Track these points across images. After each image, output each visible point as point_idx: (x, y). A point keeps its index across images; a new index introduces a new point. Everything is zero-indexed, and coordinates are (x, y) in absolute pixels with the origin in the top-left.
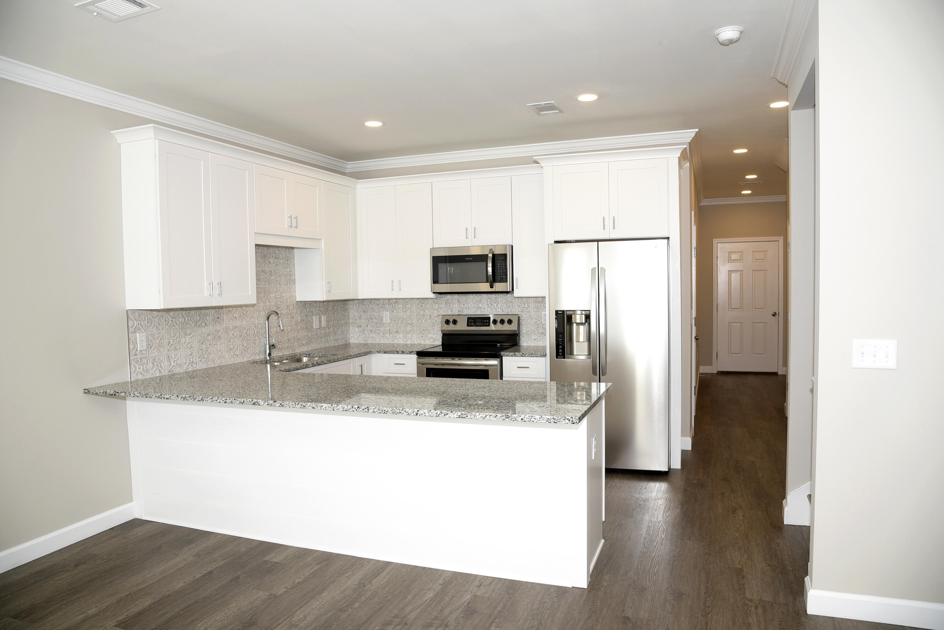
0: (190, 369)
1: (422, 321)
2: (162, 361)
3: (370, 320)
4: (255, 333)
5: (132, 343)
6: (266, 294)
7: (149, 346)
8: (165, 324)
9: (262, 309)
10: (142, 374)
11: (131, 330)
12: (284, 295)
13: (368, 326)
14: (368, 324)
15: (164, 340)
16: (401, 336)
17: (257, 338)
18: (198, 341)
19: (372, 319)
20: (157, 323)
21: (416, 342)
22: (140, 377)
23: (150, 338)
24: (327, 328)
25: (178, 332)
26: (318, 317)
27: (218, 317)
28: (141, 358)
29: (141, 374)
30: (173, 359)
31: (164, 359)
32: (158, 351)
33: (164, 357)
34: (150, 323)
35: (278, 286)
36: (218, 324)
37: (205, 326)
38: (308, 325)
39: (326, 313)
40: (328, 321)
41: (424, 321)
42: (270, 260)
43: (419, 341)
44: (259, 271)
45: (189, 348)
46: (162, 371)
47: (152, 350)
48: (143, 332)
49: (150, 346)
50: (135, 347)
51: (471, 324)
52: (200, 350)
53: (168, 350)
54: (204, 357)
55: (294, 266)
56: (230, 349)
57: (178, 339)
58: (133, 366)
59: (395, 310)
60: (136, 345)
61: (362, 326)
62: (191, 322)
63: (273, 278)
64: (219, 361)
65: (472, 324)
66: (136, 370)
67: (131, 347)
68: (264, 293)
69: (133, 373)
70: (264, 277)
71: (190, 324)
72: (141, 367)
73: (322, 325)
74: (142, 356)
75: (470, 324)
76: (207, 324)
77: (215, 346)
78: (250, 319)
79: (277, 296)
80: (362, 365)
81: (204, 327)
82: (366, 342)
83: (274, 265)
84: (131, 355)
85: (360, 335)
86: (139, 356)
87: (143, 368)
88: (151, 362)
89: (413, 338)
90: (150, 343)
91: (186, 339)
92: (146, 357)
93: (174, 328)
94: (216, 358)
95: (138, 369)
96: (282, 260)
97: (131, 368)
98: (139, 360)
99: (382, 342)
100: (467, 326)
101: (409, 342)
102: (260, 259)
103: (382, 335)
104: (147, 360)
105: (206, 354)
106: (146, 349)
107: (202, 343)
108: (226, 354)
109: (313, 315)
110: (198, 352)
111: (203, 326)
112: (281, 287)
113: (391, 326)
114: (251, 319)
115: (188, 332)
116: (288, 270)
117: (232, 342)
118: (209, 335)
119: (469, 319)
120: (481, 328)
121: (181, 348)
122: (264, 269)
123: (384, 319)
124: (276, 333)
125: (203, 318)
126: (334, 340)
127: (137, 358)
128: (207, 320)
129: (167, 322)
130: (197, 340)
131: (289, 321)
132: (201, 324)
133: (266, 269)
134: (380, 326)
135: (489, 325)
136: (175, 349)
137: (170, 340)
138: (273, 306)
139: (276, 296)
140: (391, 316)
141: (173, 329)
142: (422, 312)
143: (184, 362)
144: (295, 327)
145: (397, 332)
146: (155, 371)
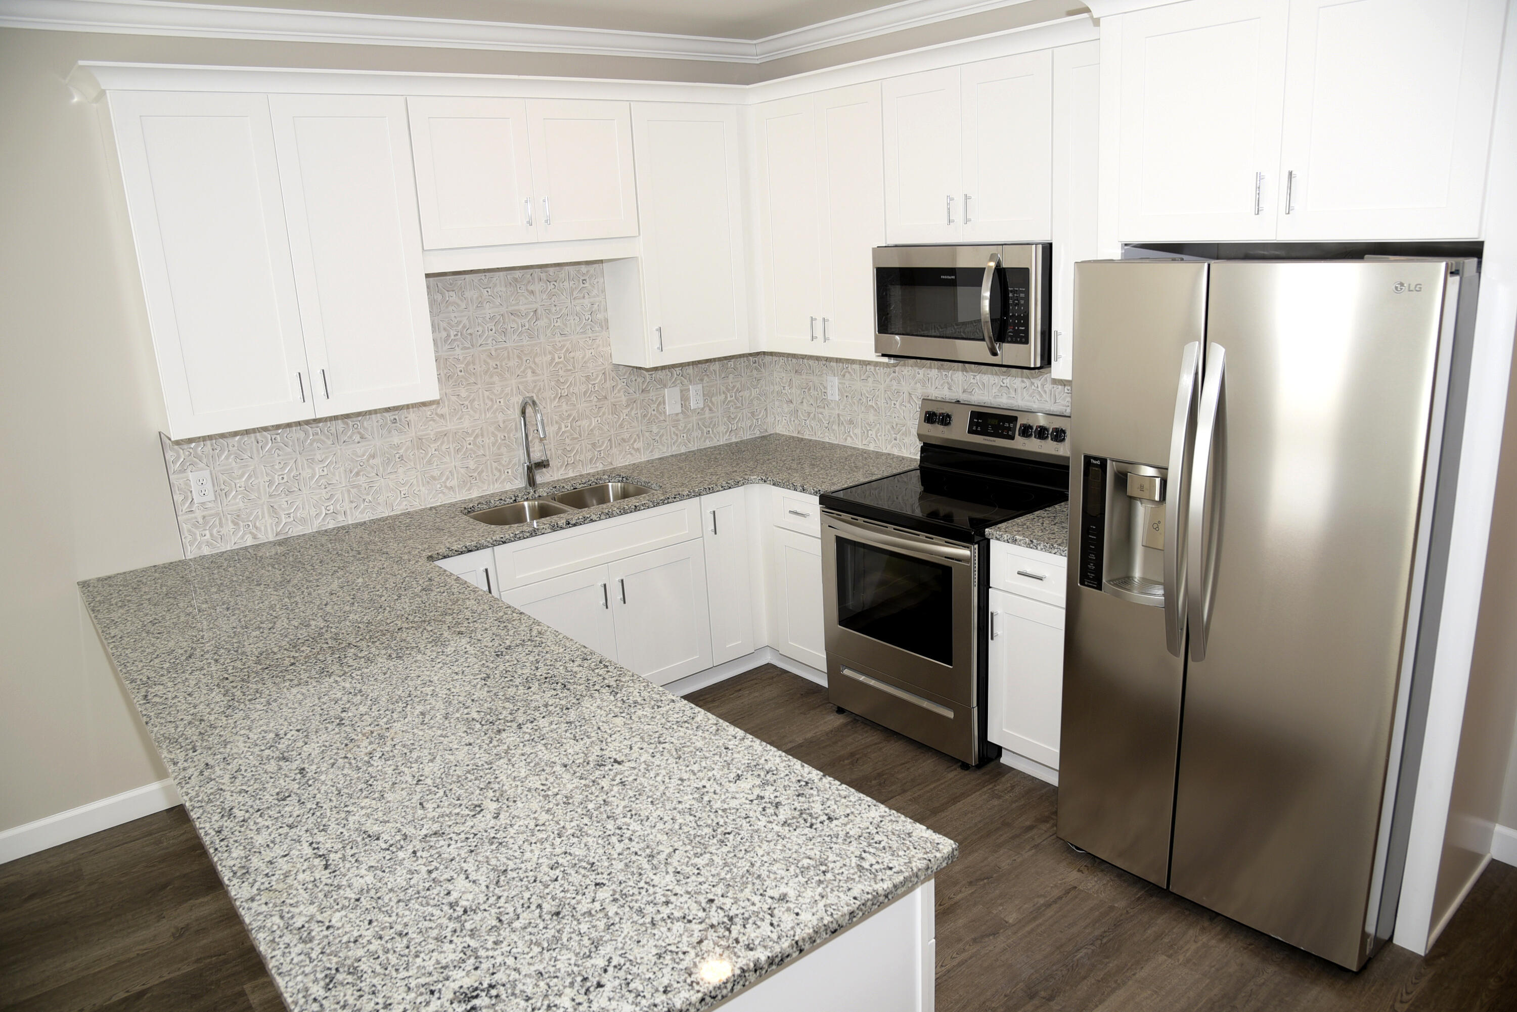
0: (331, 526)
1: (895, 404)
2: (257, 517)
3: (806, 390)
4: (497, 441)
5: (178, 492)
6: (525, 359)
7: (221, 493)
8: (257, 447)
9: (514, 389)
10: (212, 544)
11: (174, 468)
12: (578, 355)
13: (802, 402)
14: (803, 398)
15: (257, 478)
16: (858, 431)
17: (504, 450)
18: (345, 471)
19: (809, 390)
20: (236, 448)
21: (884, 449)
22: (206, 551)
23: (222, 478)
24: (707, 409)
25: (292, 458)
26: (676, 391)
27: (395, 419)
28: (204, 517)
29: (208, 544)
30: (284, 510)
31: (263, 513)
32: (246, 500)
33: (263, 508)
34: (219, 449)
35: (558, 338)
36: (394, 432)
37: (360, 440)
38: (650, 411)
39: (702, 380)
40: (707, 396)
41: (898, 404)
42: (531, 288)
43: (889, 447)
44: (502, 315)
45: (323, 487)
46: (260, 536)
47: (229, 499)
48: (202, 469)
49: (224, 492)
50: (186, 498)
51: (977, 428)
52: (353, 488)
53: (270, 496)
54: (364, 500)
55: (603, 291)
56: (434, 478)
57: (294, 473)
58: (186, 534)
59: (847, 374)
60: (190, 494)
61: (794, 402)
62: (323, 438)
63: (542, 323)
64: (405, 503)
65: (979, 429)
66: (195, 539)
67: (178, 498)
68: (519, 357)
69: (188, 545)
70: (518, 326)
71: (322, 442)
72: (207, 532)
73: (692, 404)
74: (205, 513)
75: (974, 428)
76: (367, 436)
77: (393, 476)
78: (483, 415)
79: (557, 360)
80: (714, 512)
81: (359, 442)
82: (800, 436)
83: (544, 297)
84: (180, 513)
85: (791, 420)
86: (199, 514)
87: (212, 535)
88: (230, 522)
89: (879, 440)
90: (223, 487)
91: (314, 470)
92: (217, 514)
93: (281, 453)
94: (397, 498)
95: (199, 538)
96: (566, 283)
97: (183, 537)
98: (201, 521)
99: (827, 440)
100: (969, 432)
101: (872, 448)
102: (504, 289)
103: (826, 425)
104: (220, 519)
105: (368, 494)
106: (214, 499)
107: (357, 474)
108: (423, 489)
109: (665, 386)
110: (349, 491)
111: (356, 441)
112: (567, 340)
113: (841, 407)
114: (485, 413)
115: (318, 457)
116: (586, 302)
117: (435, 464)
118: (373, 456)
119: (974, 414)
120: (994, 441)
121: (303, 488)
122: (516, 308)
123: (829, 392)
124: (557, 434)
125: (355, 426)
126: (726, 432)
127: (196, 518)
128: (366, 429)
129: (260, 444)
130: (342, 469)
131: (594, 407)
132: (351, 437)
133: (522, 308)
134: (823, 405)
135: (1012, 438)
136: (287, 492)
137: (273, 478)
138: (546, 381)
139: (553, 359)
140: (840, 385)
141: (279, 455)
142: (894, 383)
143: (313, 512)
144: (610, 416)
145: (851, 422)
146: (242, 537)
